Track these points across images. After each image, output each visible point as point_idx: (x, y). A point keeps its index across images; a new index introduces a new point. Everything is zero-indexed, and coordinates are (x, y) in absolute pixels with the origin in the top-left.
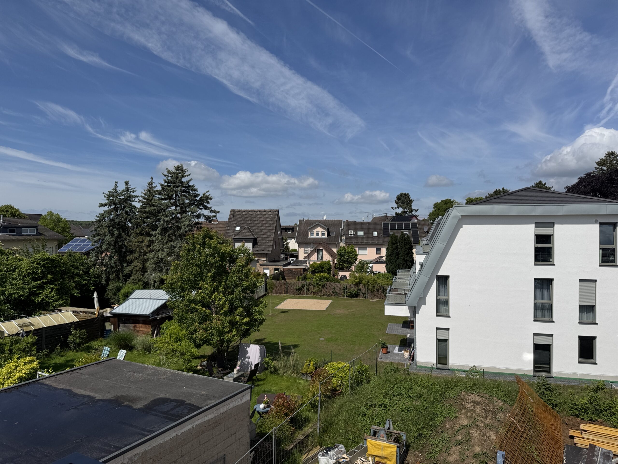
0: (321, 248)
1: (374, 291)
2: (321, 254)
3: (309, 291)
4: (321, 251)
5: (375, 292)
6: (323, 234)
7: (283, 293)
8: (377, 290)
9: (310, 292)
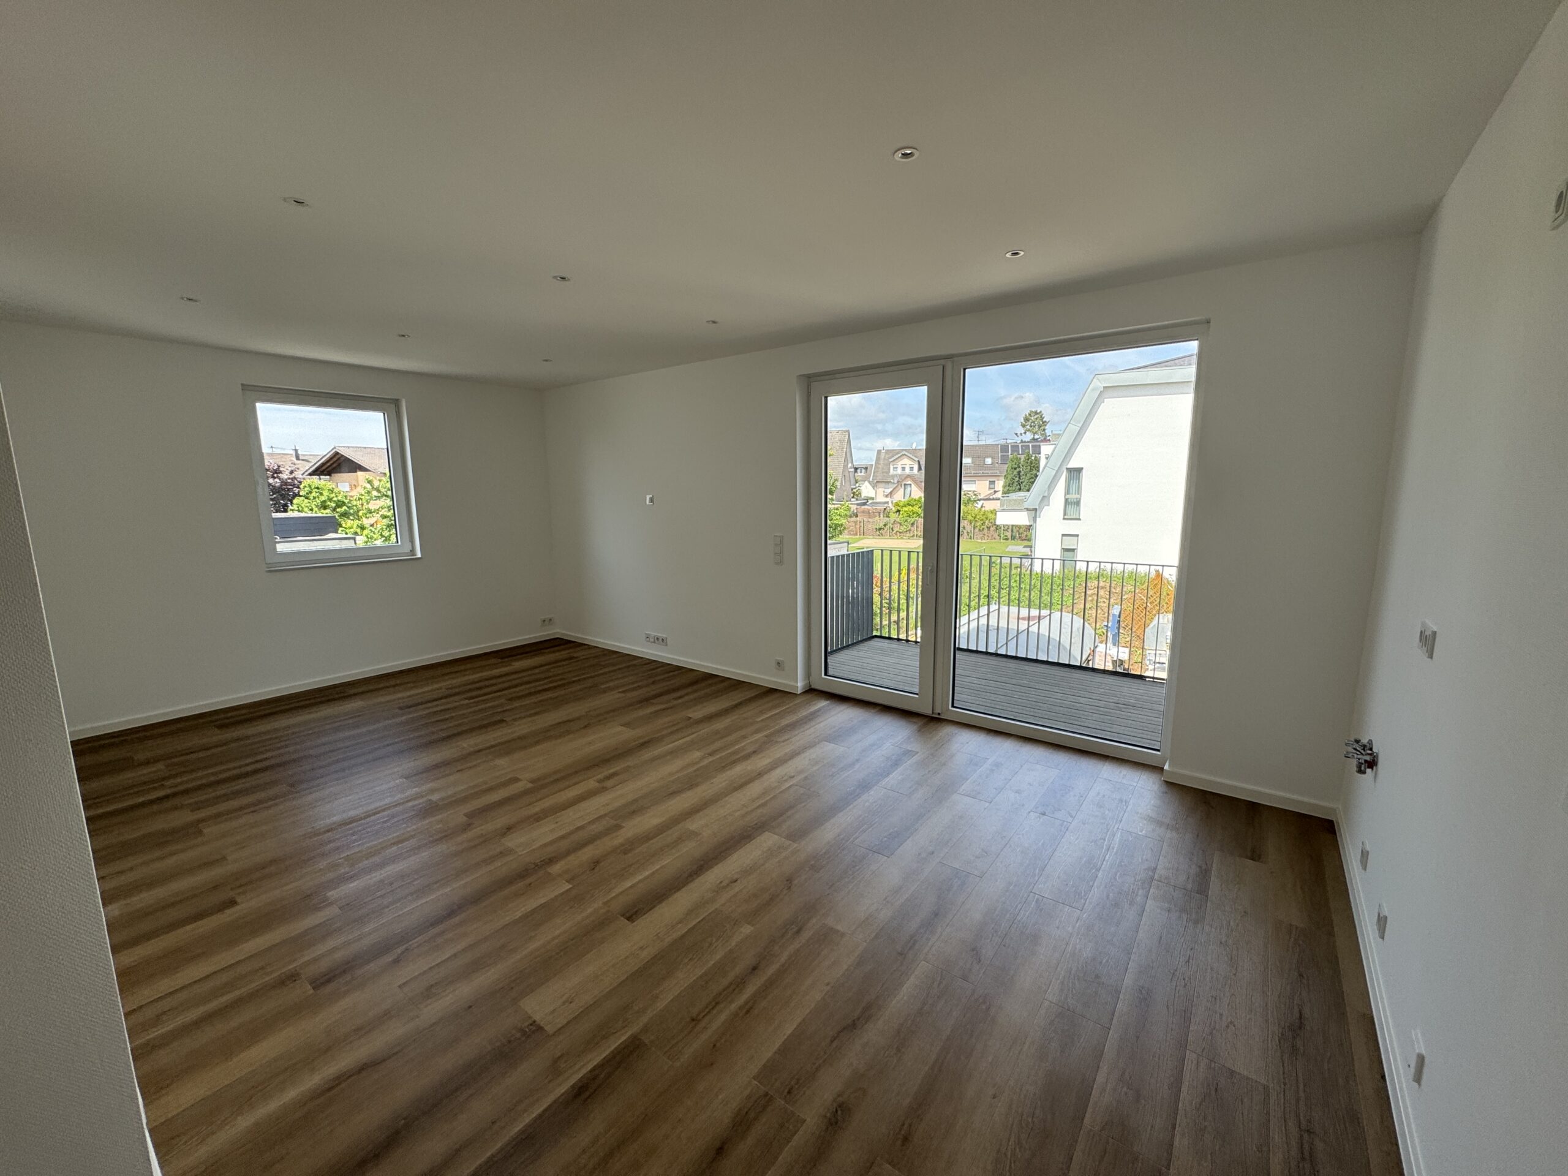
0: (909, 482)
1: (983, 529)
2: (908, 489)
3: (893, 530)
4: (909, 486)
5: (986, 530)
6: (912, 469)
7: (858, 534)
8: (987, 527)
9: (894, 532)
